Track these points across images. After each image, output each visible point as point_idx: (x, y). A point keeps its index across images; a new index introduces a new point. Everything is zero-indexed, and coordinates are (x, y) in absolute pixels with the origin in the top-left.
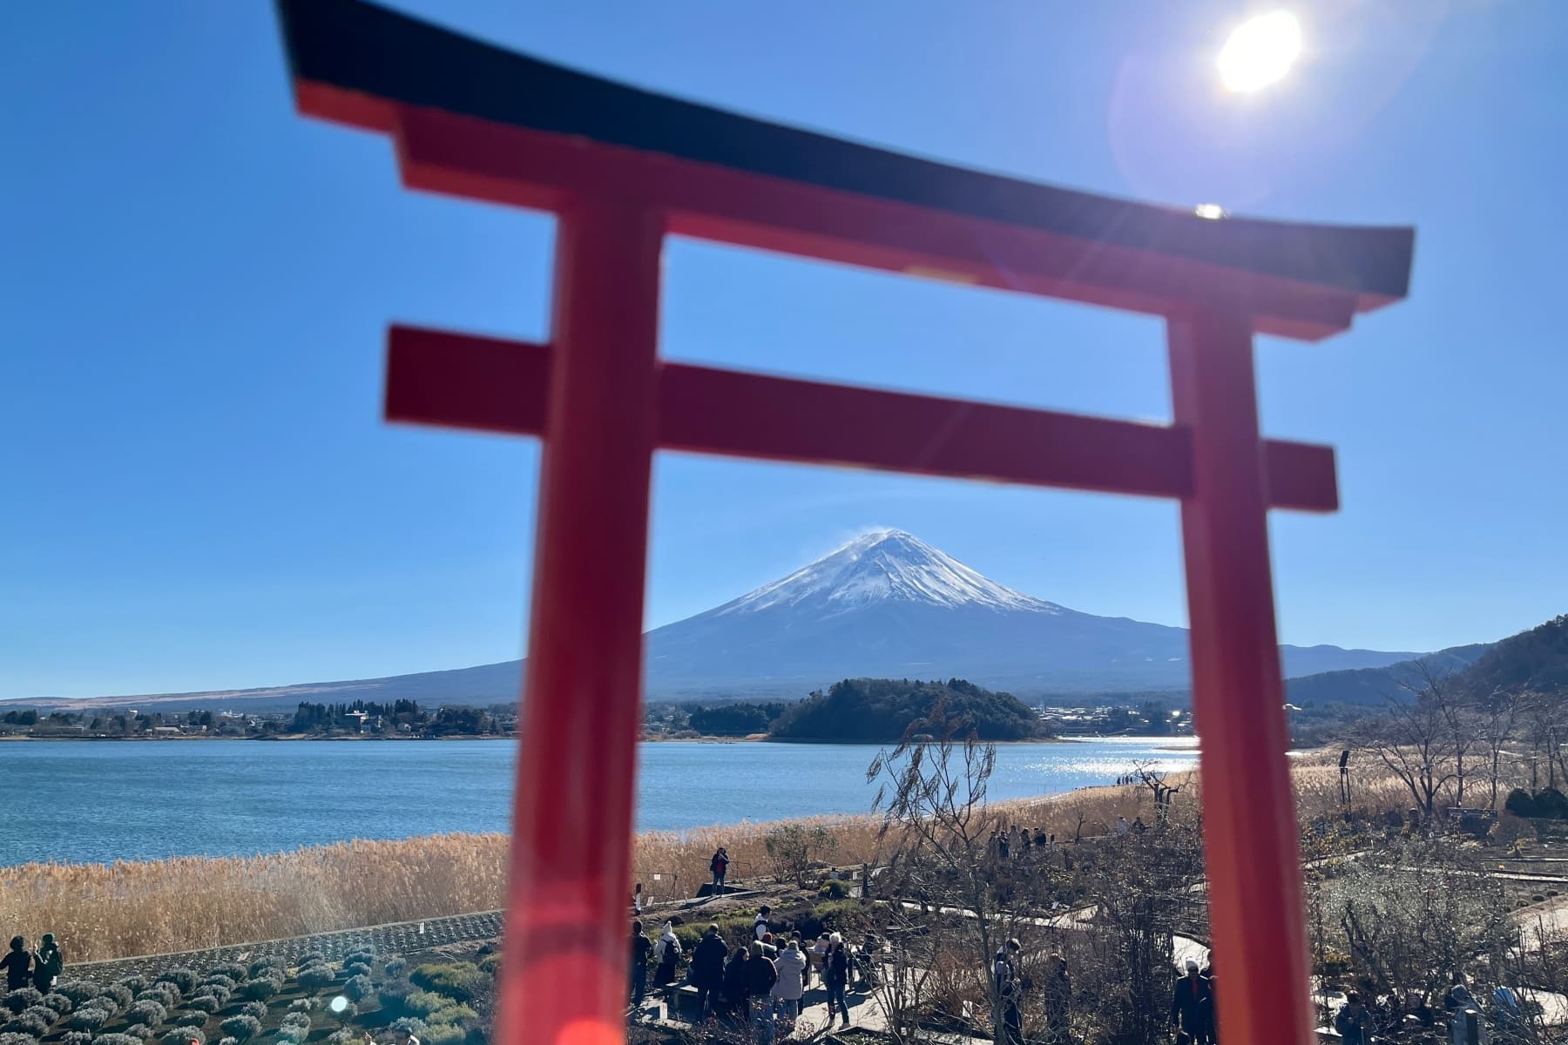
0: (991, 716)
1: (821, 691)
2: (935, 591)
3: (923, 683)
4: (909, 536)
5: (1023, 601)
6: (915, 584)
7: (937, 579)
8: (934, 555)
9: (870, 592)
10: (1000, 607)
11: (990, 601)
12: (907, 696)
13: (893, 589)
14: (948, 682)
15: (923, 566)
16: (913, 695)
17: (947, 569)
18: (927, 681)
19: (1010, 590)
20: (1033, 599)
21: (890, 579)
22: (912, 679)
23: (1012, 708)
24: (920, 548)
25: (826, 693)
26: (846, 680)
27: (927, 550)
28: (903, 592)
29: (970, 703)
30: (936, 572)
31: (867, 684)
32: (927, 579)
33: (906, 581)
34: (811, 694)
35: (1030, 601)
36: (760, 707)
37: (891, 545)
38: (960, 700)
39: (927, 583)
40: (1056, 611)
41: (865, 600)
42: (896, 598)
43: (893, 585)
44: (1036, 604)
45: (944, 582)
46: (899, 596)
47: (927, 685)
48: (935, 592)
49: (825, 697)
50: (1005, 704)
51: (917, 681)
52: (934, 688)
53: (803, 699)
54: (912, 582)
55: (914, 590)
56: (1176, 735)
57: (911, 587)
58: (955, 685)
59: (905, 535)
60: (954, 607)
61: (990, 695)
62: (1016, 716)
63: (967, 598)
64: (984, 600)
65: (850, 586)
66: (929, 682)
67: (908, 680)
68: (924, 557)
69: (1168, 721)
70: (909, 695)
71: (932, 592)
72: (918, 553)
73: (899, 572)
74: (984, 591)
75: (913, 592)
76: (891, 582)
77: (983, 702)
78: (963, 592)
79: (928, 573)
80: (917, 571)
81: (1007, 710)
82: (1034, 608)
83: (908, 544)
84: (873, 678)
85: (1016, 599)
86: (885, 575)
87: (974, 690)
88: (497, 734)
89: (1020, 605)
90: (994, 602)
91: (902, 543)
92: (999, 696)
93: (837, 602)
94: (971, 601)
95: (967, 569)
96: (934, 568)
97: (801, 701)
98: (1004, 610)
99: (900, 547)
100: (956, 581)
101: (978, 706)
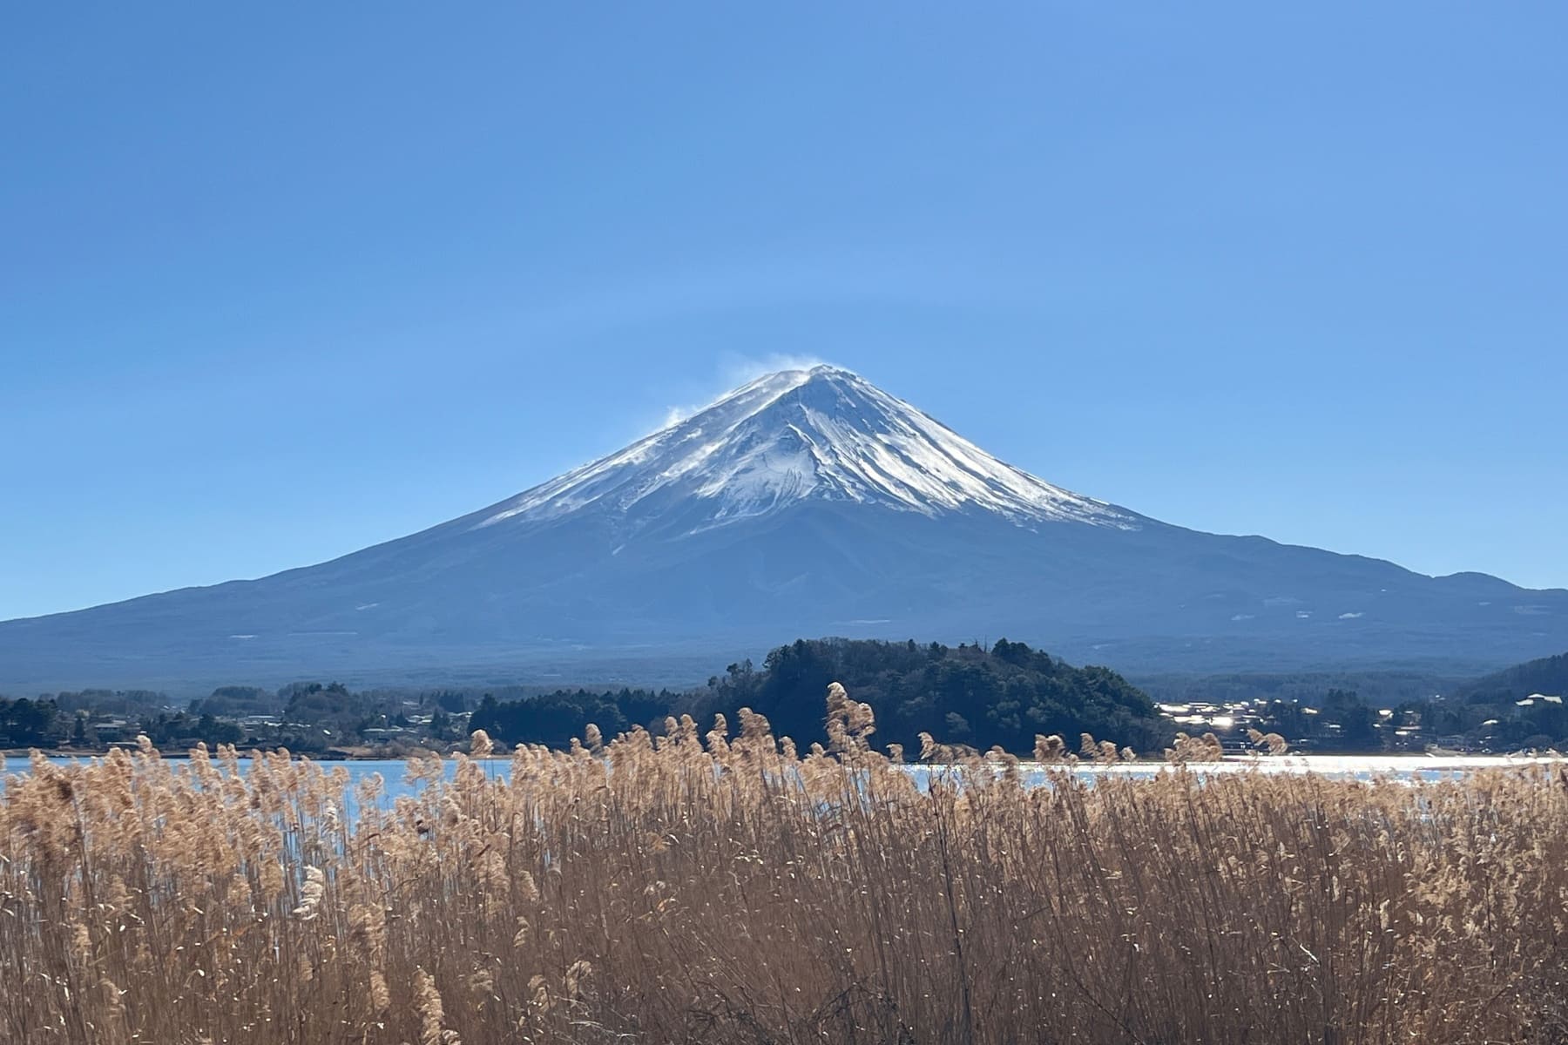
0: (1079, 710)
1: (748, 663)
2: (901, 482)
3: (945, 648)
4: (853, 378)
5: (1066, 503)
6: (863, 470)
7: (907, 460)
8: (900, 414)
9: (777, 484)
10: (1024, 515)
11: (1006, 503)
12: (919, 672)
13: (821, 480)
14: (992, 647)
15: (879, 436)
16: (932, 671)
17: (926, 443)
18: (953, 645)
19: (1042, 483)
20: (1087, 500)
21: (815, 459)
22: (923, 641)
23: (1116, 695)
24: (874, 401)
25: (760, 666)
26: (800, 642)
27: (888, 405)
28: (840, 486)
29: (1038, 687)
30: (903, 447)
31: (839, 649)
32: (885, 459)
33: (845, 462)
34: (730, 669)
35: (1079, 502)
36: (608, 697)
37: (819, 393)
38: (1020, 681)
39: (888, 470)
40: (1129, 523)
41: (767, 500)
42: (827, 496)
43: (820, 470)
44: (1091, 509)
45: (919, 467)
46: (833, 493)
47: (952, 650)
48: (901, 484)
49: (759, 675)
50: (1103, 688)
51: (935, 645)
52: (966, 659)
53: (714, 678)
54: (858, 465)
55: (861, 481)
56: (1395, 751)
57: (855, 476)
58: (1009, 652)
59: (843, 374)
60: (937, 515)
61: (1077, 671)
62: (1124, 712)
63: (962, 498)
64: (994, 501)
65: (737, 473)
66: (956, 646)
67: (916, 643)
68: (883, 418)
69: (1377, 726)
70: (922, 671)
71: (896, 485)
72: (872, 410)
73: (832, 446)
74: (993, 485)
75: (858, 485)
76: (817, 466)
77: (1064, 683)
78: (954, 485)
79: (890, 448)
80: (867, 446)
81: (1108, 700)
82: (1087, 517)
83: (851, 393)
84: (851, 639)
85: (1054, 500)
86: (804, 454)
87: (1042, 662)
88: (88, 747)
89: (1062, 512)
90: (1013, 506)
91: (838, 389)
92: (1092, 673)
93: (713, 504)
94: (970, 504)
95: (963, 442)
96: (901, 440)
97: (711, 683)
98: (1032, 521)
99: (835, 397)
100: (942, 465)
101: (1055, 691)
